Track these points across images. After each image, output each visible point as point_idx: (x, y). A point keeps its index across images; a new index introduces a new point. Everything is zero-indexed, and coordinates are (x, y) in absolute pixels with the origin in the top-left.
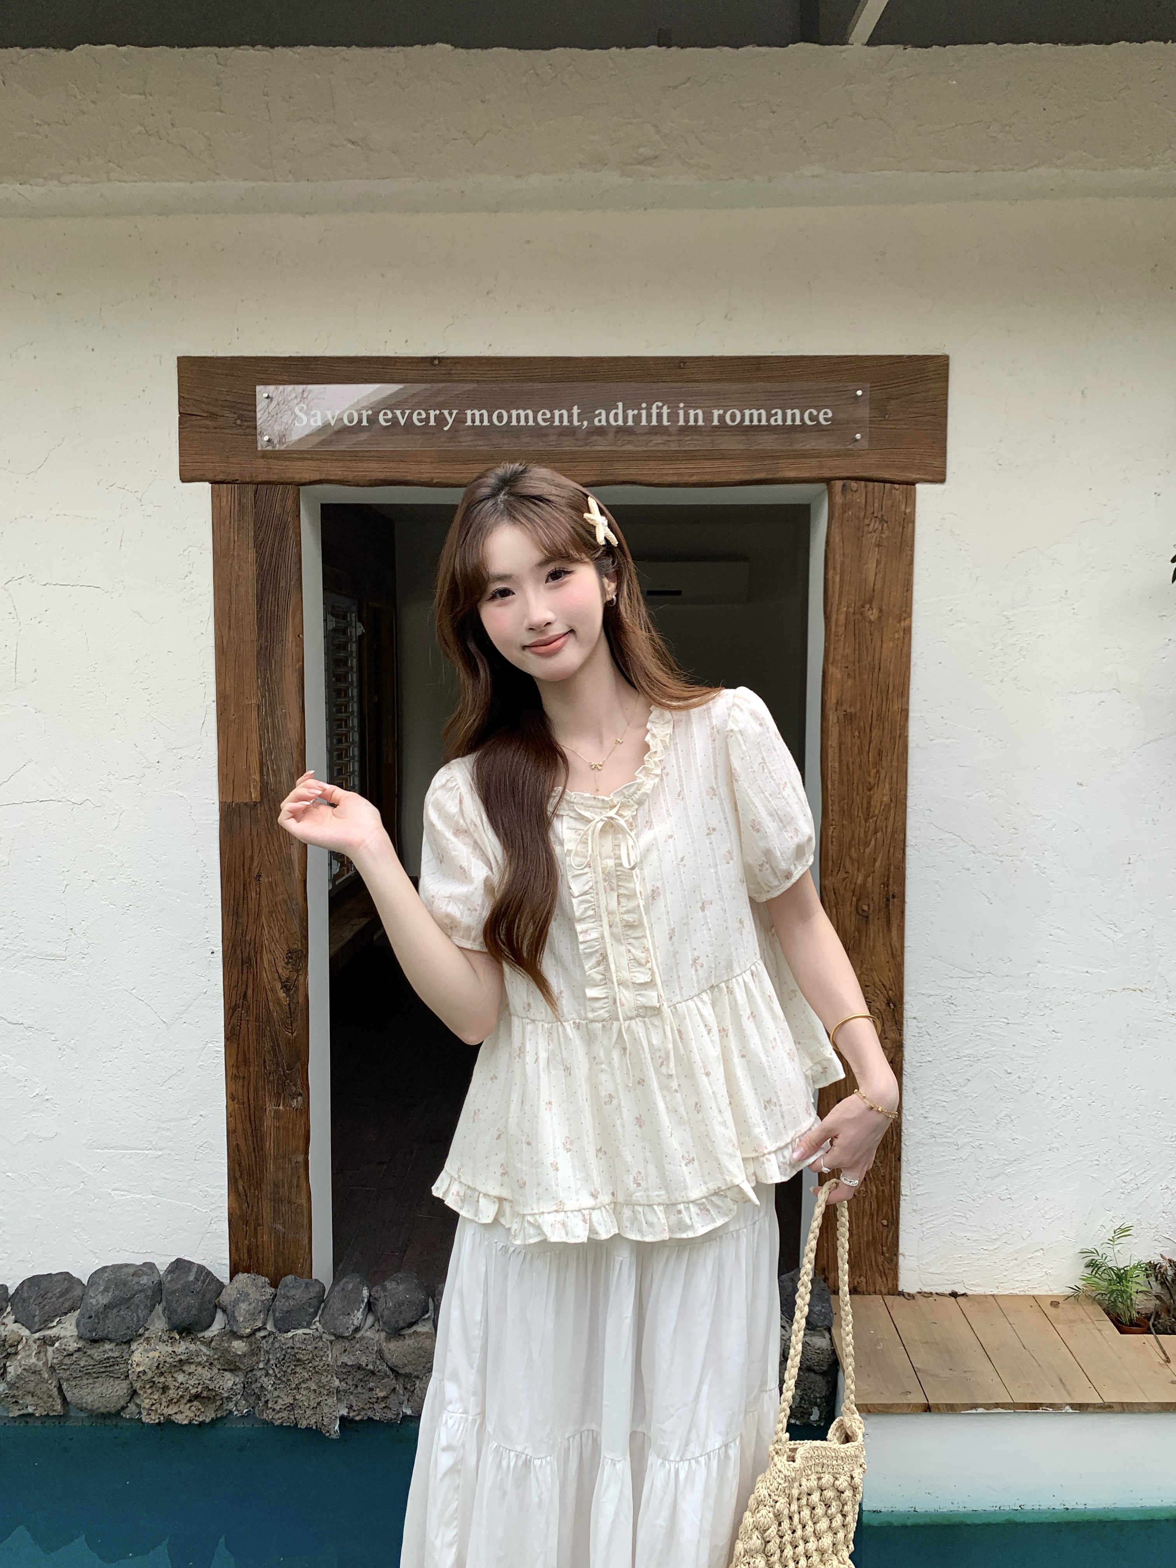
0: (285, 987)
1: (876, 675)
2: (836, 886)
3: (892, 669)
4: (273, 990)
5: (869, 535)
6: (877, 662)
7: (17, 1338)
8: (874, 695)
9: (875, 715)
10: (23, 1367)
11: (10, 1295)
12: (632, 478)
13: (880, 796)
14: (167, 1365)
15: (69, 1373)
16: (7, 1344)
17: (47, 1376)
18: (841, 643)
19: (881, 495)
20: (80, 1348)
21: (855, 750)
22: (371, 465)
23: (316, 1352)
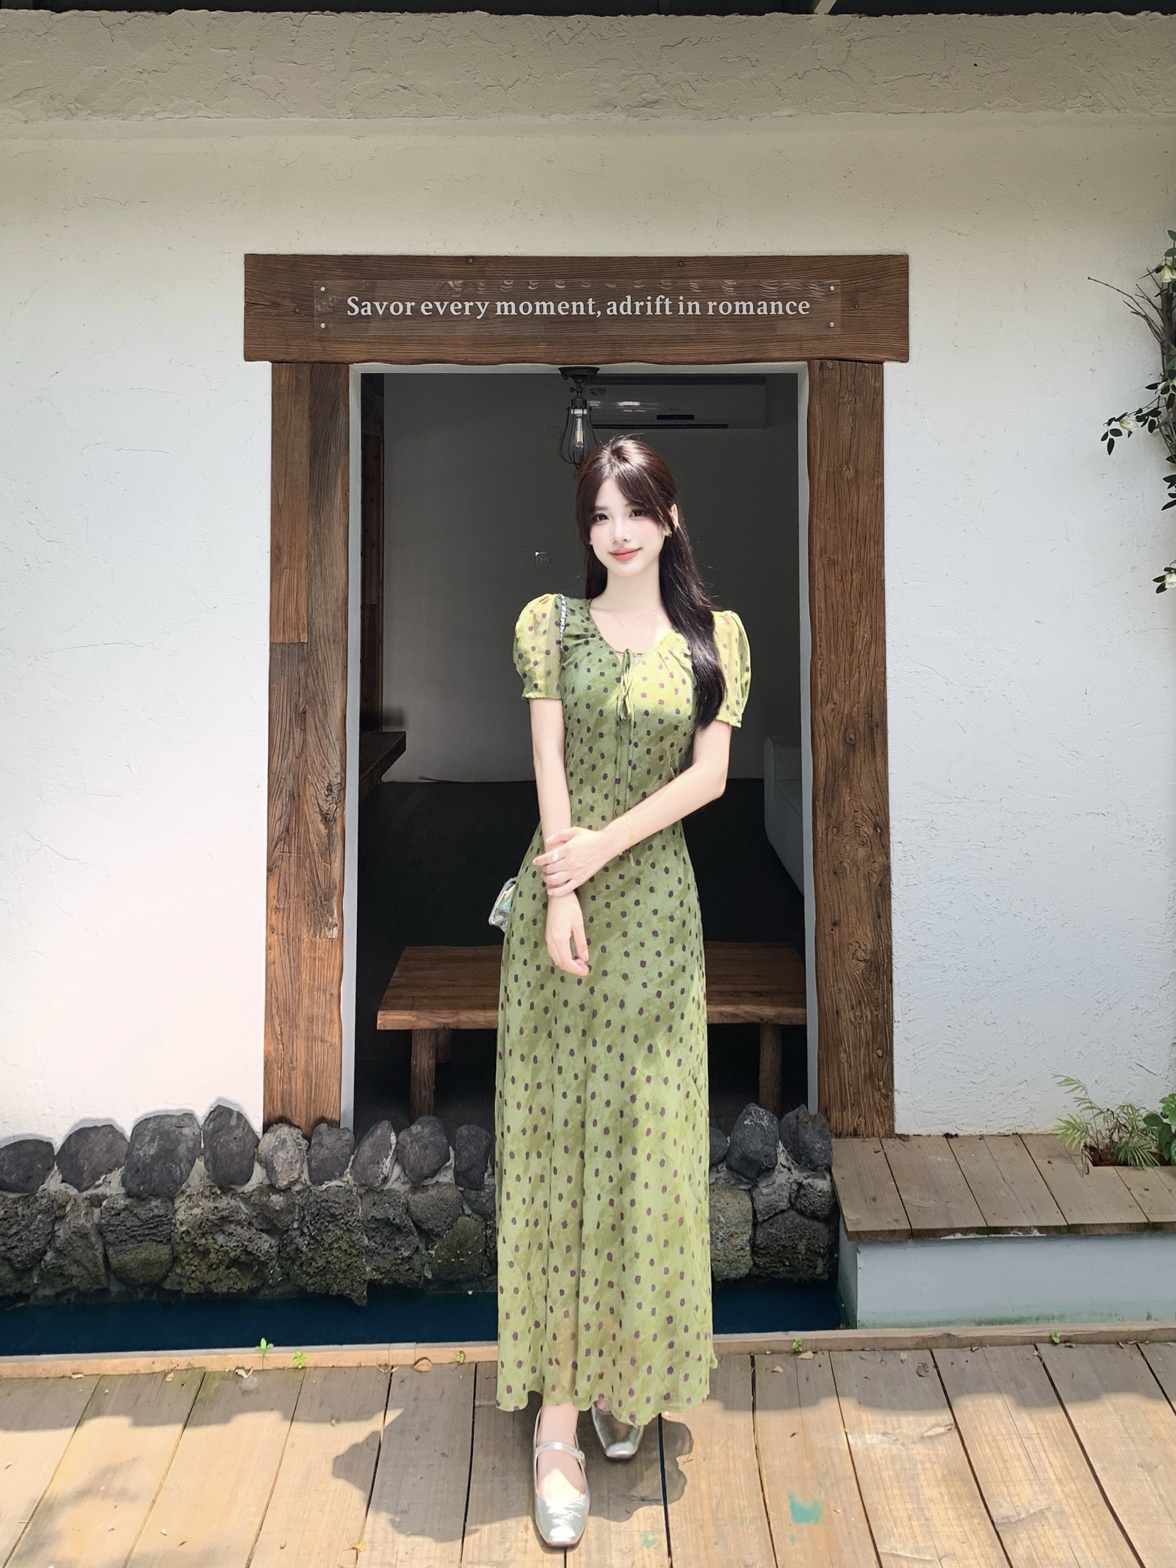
0: (325, 820)
1: (854, 526)
2: (825, 716)
3: (868, 520)
4: (313, 822)
5: (844, 406)
6: (855, 515)
7: (66, 1198)
8: (853, 543)
9: (855, 561)
10: (72, 1230)
11: (56, 1153)
12: (639, 358)
13: (861, 634)
14: (210, 1224)
15: (115, 1235)
16: (55, 1206)
17: (93, 1239)
18: (824, 499)
19: (853, 372)
20: (127, 1206)
21: (839, 592)
22: (413, 348)
23: (347, 1206)
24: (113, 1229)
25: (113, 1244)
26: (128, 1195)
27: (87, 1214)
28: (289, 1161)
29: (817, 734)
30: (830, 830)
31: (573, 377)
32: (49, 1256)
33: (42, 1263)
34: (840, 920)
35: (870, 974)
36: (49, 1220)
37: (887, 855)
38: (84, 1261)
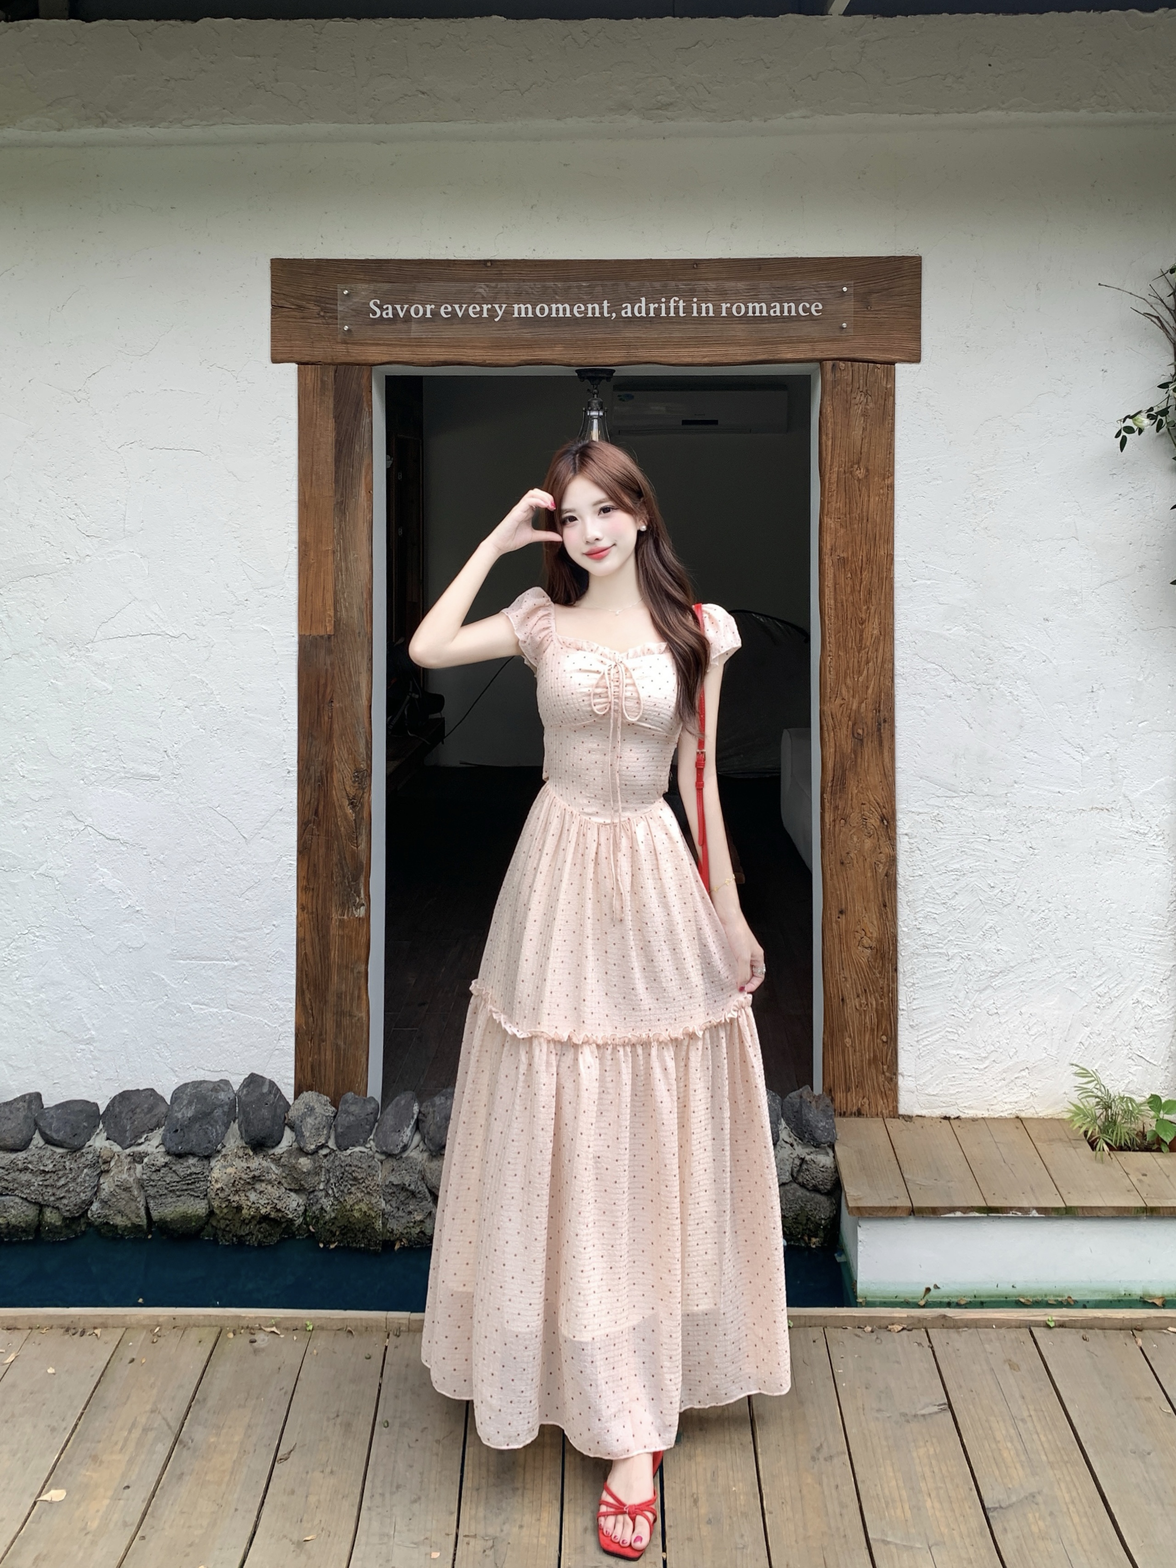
0: (352, 804)
1: (864, 525)
2: (834, 711)
3: (878, 520)
4: (341, 807)
5: (856, 407)
6: (865, 514)
7: (110, 1154)
8: (863, 542)
9: (864, 559)
10: (116, 1183)
11: (101, 1113)
12: (653, 359)
13: (871, 630)
14: (242, 1182)
15: (156, 1190)
16: (100, 1160)
17: (136, 1193)
18: (834, 498)
19: (865, 373)
20: (166, 1163)
21: (849, 590)
22: (433, 350)
23: (369, 1171)
24: (153, 1184)
25: (155, 1197)
26: (168, 1153)
27: (129, 1169)
28: (316, 1126)
29: (825, 728)
30: (837, 822)
31: (589, 378)
32: (95, 1207)
33: (89, 1212)
34: (846, 908)
35: (875, 961)
36: (95, 1174)
37: (893, 846)
38: (127, 1212)
